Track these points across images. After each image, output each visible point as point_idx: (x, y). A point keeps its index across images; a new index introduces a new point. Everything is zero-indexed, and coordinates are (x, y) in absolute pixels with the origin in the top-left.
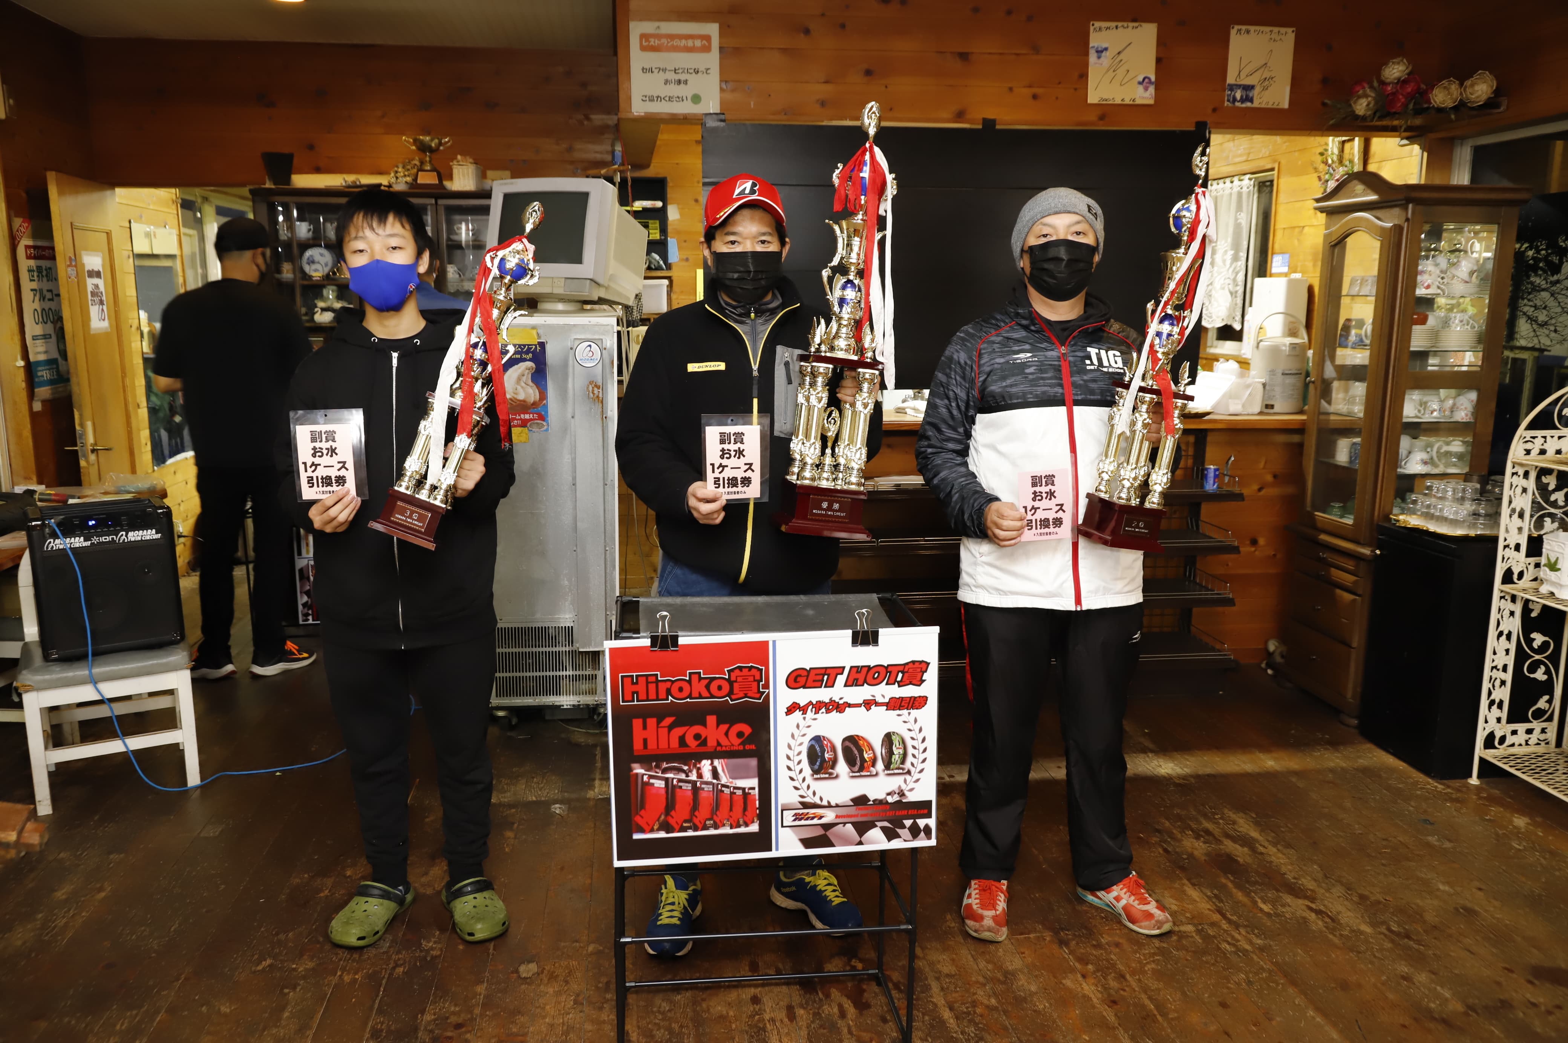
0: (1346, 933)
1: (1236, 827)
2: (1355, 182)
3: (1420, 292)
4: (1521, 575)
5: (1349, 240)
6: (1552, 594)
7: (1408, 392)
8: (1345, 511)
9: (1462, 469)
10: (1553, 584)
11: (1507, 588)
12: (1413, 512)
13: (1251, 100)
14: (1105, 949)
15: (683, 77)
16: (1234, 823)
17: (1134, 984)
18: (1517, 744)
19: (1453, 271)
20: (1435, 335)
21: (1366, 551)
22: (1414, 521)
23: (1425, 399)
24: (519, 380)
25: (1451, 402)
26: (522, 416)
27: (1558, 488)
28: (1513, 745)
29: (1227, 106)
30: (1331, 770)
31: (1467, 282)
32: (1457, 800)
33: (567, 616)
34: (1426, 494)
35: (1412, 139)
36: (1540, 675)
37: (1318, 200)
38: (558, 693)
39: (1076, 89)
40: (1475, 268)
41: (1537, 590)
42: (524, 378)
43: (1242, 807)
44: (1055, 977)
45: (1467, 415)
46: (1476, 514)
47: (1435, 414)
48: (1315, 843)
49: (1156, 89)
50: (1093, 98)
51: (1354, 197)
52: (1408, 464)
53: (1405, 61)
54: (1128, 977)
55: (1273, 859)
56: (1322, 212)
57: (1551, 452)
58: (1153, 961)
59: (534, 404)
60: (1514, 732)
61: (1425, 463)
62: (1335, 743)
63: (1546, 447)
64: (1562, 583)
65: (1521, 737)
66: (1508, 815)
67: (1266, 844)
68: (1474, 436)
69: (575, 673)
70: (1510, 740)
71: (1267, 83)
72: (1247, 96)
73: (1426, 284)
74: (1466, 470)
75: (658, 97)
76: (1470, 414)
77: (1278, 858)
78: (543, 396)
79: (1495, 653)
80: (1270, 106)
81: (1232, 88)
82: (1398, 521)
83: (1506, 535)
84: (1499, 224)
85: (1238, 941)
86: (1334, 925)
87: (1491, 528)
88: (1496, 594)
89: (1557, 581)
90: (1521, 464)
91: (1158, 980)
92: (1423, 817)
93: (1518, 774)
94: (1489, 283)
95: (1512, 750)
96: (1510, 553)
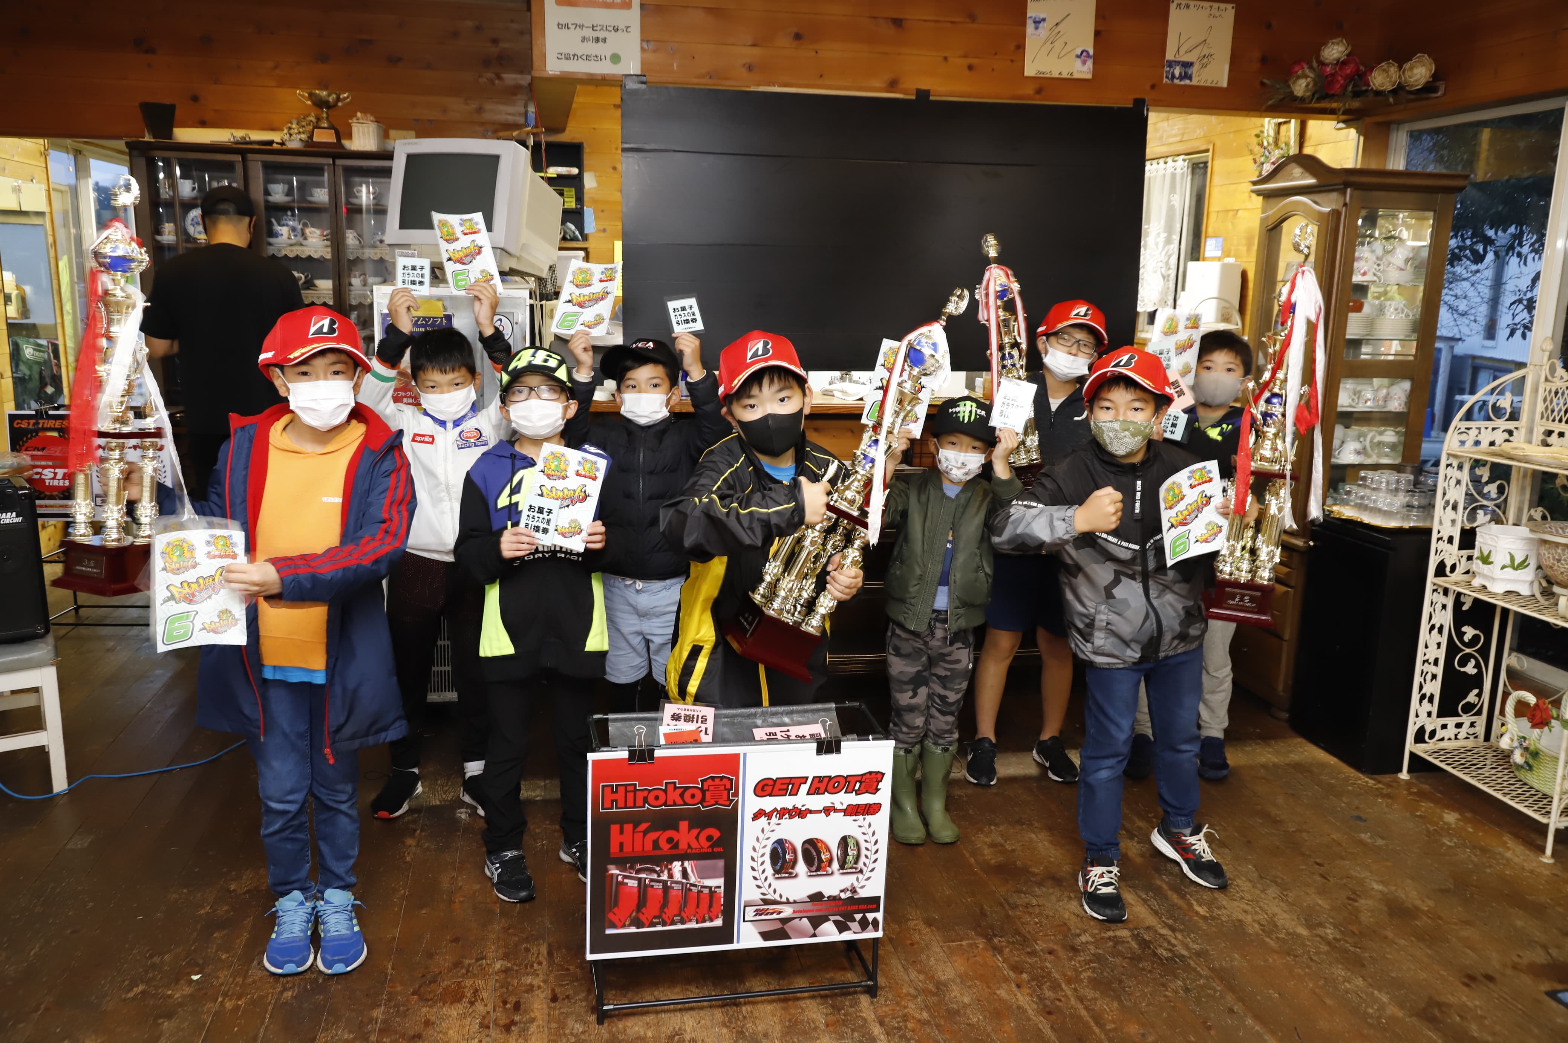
0: (1283, 936)
2: (1293, 165)
3: (1357, 278)
4: (1453, 568)
5: (1285, 225)
6: (1484, 587)
7: (1343, 380)
9: (1394, 459)
10: (1486, 577)
11: (1440, 581)
12: (1345, 503)
13: (1190, 78)
14: (1040, 956)
15: (601, 35)
17: (1069, 993)
18: (1446, 738)
19: (1389, 257)
20: (1371, 323)
21: (1299, 542)
22: (1347, 512)
23: (1359, 388)
25: (1385, 391)
27: (1491, 481)
28: (1443, 739)
29: (1166, 84)
30: (1264, 766)
31: (1402, 269)
32: (1388, 796)
34: (1360, 485)
35: (1348, 123)
36: (1470, 669)
37: (1255, 183)
39: (1012, 61)
40: (1411, 255)
41: (1469, 583)
44: (989, 987)
45: (1400, 405)
46: (1409, 506)
47: (1369, 403)
49: (1094, 64)
50: (1030, 70)
51: (1291, 180)
52: (1341, 455)
53: (1344, 41)
54: (1064, 986)
56: (1258, 195)
57: (1485, 444)
58: (1089, 969)
60: (1444, 727)
61: (1358, 453)
62: (1266, 738)
63: (1480, 438)
64: (1495, 576)
65: (1451, 731)
66: (1438, 811)
68: (1407, 427)
70: (1440, 734)
71: (1206, 60)
72: (1186, 73)
73: (1362, 271)
74: (1398, 461)
75: (574, 56)
76: (1403, 404)
79: (1426, 647)
80: (1208, 84)
81: (1171, 64)
82: (1332, 512)
83: (1440, 528)
84: (1435, 211)
85: (1174, 946)
86: (1270, 927)
87: (1425, 520)
88: (1429, 587)
89: (1490, 574)
90: (1455, 456)
91: (1094, 989)
92: (1355, 813)
93: (1449, 769)
94: (1424, 271)
95: (1442, 745)
96: (1443, 545)
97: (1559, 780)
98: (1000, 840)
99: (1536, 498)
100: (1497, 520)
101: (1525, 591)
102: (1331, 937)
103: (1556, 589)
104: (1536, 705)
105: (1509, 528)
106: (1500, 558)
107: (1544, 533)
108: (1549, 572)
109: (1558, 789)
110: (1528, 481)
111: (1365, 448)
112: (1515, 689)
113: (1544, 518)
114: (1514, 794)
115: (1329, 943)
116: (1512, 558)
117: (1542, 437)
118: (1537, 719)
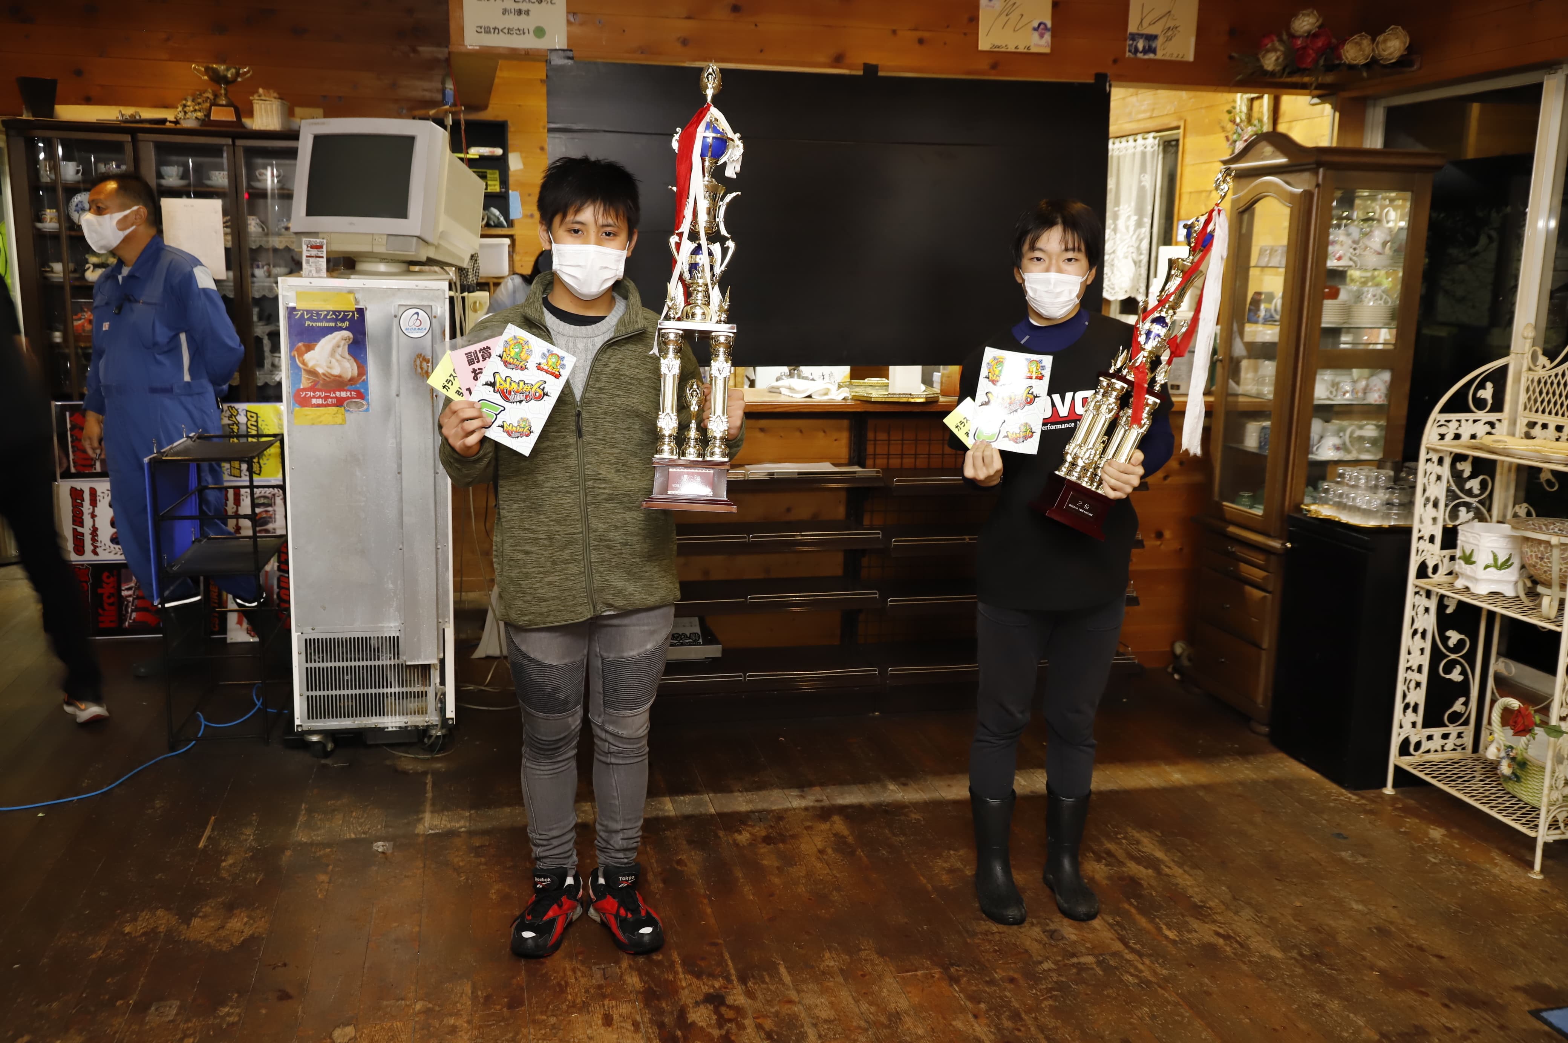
0: (1256, 959)
1: (1140, 847)
2: (1264, 143)
3: (1332, 263)
4: (1436, 569)
5: (1258, 206)
6: (1467, 588)
7: (1319, 372)
8: (1255, 501)
9: (1375, 454)
10: (1469, 578)
11: (1422, 582)
12: (1324, 502)
13: (1154, 51)
14: (999, 985)
15: (524, 6)
16: (1138, 842)
17: (1030, 1023)
18: (1433, 749)
19: (1366, 241)
20: (1347, 311)
21: (1276, 544)
22: (1325, 511)
23: (1337, 379)
24: (333, 353)
25: (1363, 383)
26: (338, 394)
27: (1473, 476)
28: (1428, 751)
29: (1129, 58)
30: (1241, 783)
31: (1379, 254)
32: (1371, 812)
33: (392, 625)
34: (1338, 483)
35: (1323, 98)
36: (1456, 676)
37: (1225, 162)
38: (382, 713)
39: (965, 34)
40: (1388, 238)
41: (1451, 585)
42: (340, 349)
43: (1146, 825)
44: (944, 1018)
45: (1380, 397)
46: (1389, 504)
47: (1348, 395)
48: (1223, 862)
49: (1053, 37)
50: (984, 44)
51: (1263, 159)
52: (1320, 450)
53: (1315, 12)
54: (1023, 1015)
55: (1179, 880)
56: (1230, 175)
57: (1465, 437)
58: (1051, 997)
59: (352, 380)
60: (1430, 738)
61: (1338, 448)
62: (1245, 753)
63: (1460, 431)
64: (1478, 577)
65: (1437, 742)
66: (1424, 826)
67: (1172, 864)
68: (1388, 421)
69: (401, 690)
70: (1426, 745)
71: (1170, 33)
72: (1150, 47)
73: (1337, 256)
74: (1379, 456)
75: (495, 29)
76: (1383, 397)
77: (1185, 880)
78: (362, 370)
79: (1409, 653)
80: (1174, 58)
81: (1134, 37)
82: (1309, 511)
83: (1421, 526)
84: (1412, 192)
85: (1141, 971)
86: (1243, 951)
87: (1406, 518)
88: (1410, 590)
89: (1472, 574)
90: (1436, 451)
91: (1055, 1017)
92: (1337, 830)
93: (1434, 782)
94: (1403, 254)
95: (1428, 757)
96: (1425, 545)
97: (1546, 791)
98: (959, 865)
99: (1522, 494)
100: (1480, 517)
101: (1509, 592)
103: (1540, 589)
104: (1519, 711)
105: (1493, 525)
106: (1483, 558)
107: (1526, 530)
108: (1533, 571)
109: (1545, 800)
110: (1513, 476)
111: (1344, 444)
112: (1502, 697)
113: (1529, 514)
114: (1502, 807)
115: (1304, 966)
116: (1495, 558)
117: (1525, 429)
118: (1520, 726)
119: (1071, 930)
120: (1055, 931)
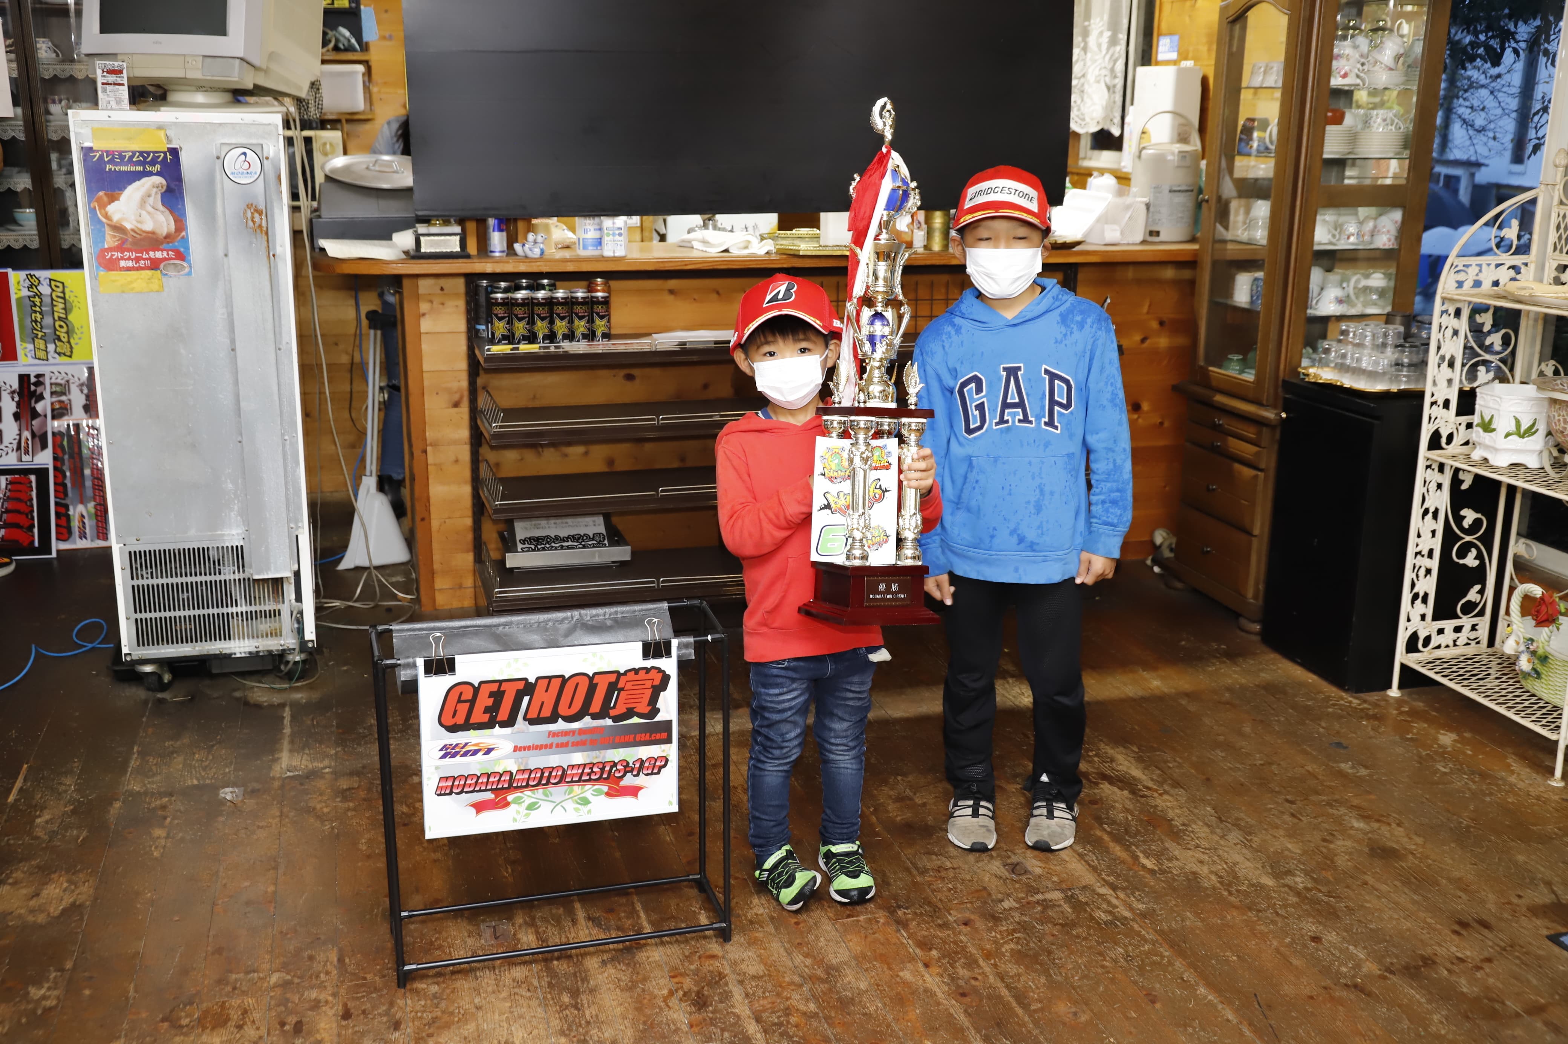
0: (1244, 888)
1: (1114, 766)
3: (1336, 82)
4: (1450, 438)
5: (1249, 13)
6: (1486, 460)
7: (1320, 212)
8: (1245, 364)
9: (1383, 308)
10: (1487, 447)
11: (1435, 455)
12: (1325, 364)
14: (953, 929)
16: (1112, 760)
17: (987, 969)
18: (1443, 645)
19: (1375, 55)
20: (1353, 138)
21: (1269, 414)
22: (1326, 375)
23: (1341, 220)
25: (1370, 224)
27: (1494, 330)
28: (1439, 647)
30: (1229, 689)
31: (1391, 69)
32: (1375, 717)
33: (235, 532)
34: (1340, 341)
36: (1471, 561)
38: (229, 637)
40: (1402, 51)
41: (1468, 457)
43: (1122, 740)
44: (890, 969)
45: (1389, 240)
46: (1398, 364)
47: (1352, 239)
48: (1208, 779)
52: (1320, 304)
54: (981, 962)
55: (1159, 802)
57: (1487, 285)
58: (1012, 940)
60: (1441, 631)
61: (1340, 301)
62: (1233, 655)
63: (1481, 277)
64: (1497, 446)
65: (1449, 636)
66: (1432, 731)
67: (1150, 784)
68: (1398, 268)
69: (249, 609)
70: (1435, 640)
73: (1342, 73)
74: (1389, 309)
76: (1393, 239)
77: (1165, 801)
79: (1419, 536)
82: (1308, 375)
83: (1434, 390)
85: (1116, 907)
86: (1230, 880)
87: (1417, 381)
88: (1421, 463)
89: (1492, 444)
90: (1452, 300)
91: (1017, 963)
92: (1336, 740)
93: (1444, 681)
94: (1417, 71)
95: (1438, 653)
96: (1438, 411)
98: (908, 792)
99: (1549, 350)
100: (1502, 379)
101: (1533, 462)
102: (1301, 886)
104: (1542, 598)
105: (1516, 387)
106: (1504, 424)
107: (1554, 390)
108: (1560, 439)
110: (1540, 328)
112: (1522, 583)
113: (1556, 372)
114: (1520, 707)
115: (1298, 894)
116: (1518, 423)
117: (1554, 274)
118: (1542, 616)
119: (1034, 862)
120: (1018, 864)
